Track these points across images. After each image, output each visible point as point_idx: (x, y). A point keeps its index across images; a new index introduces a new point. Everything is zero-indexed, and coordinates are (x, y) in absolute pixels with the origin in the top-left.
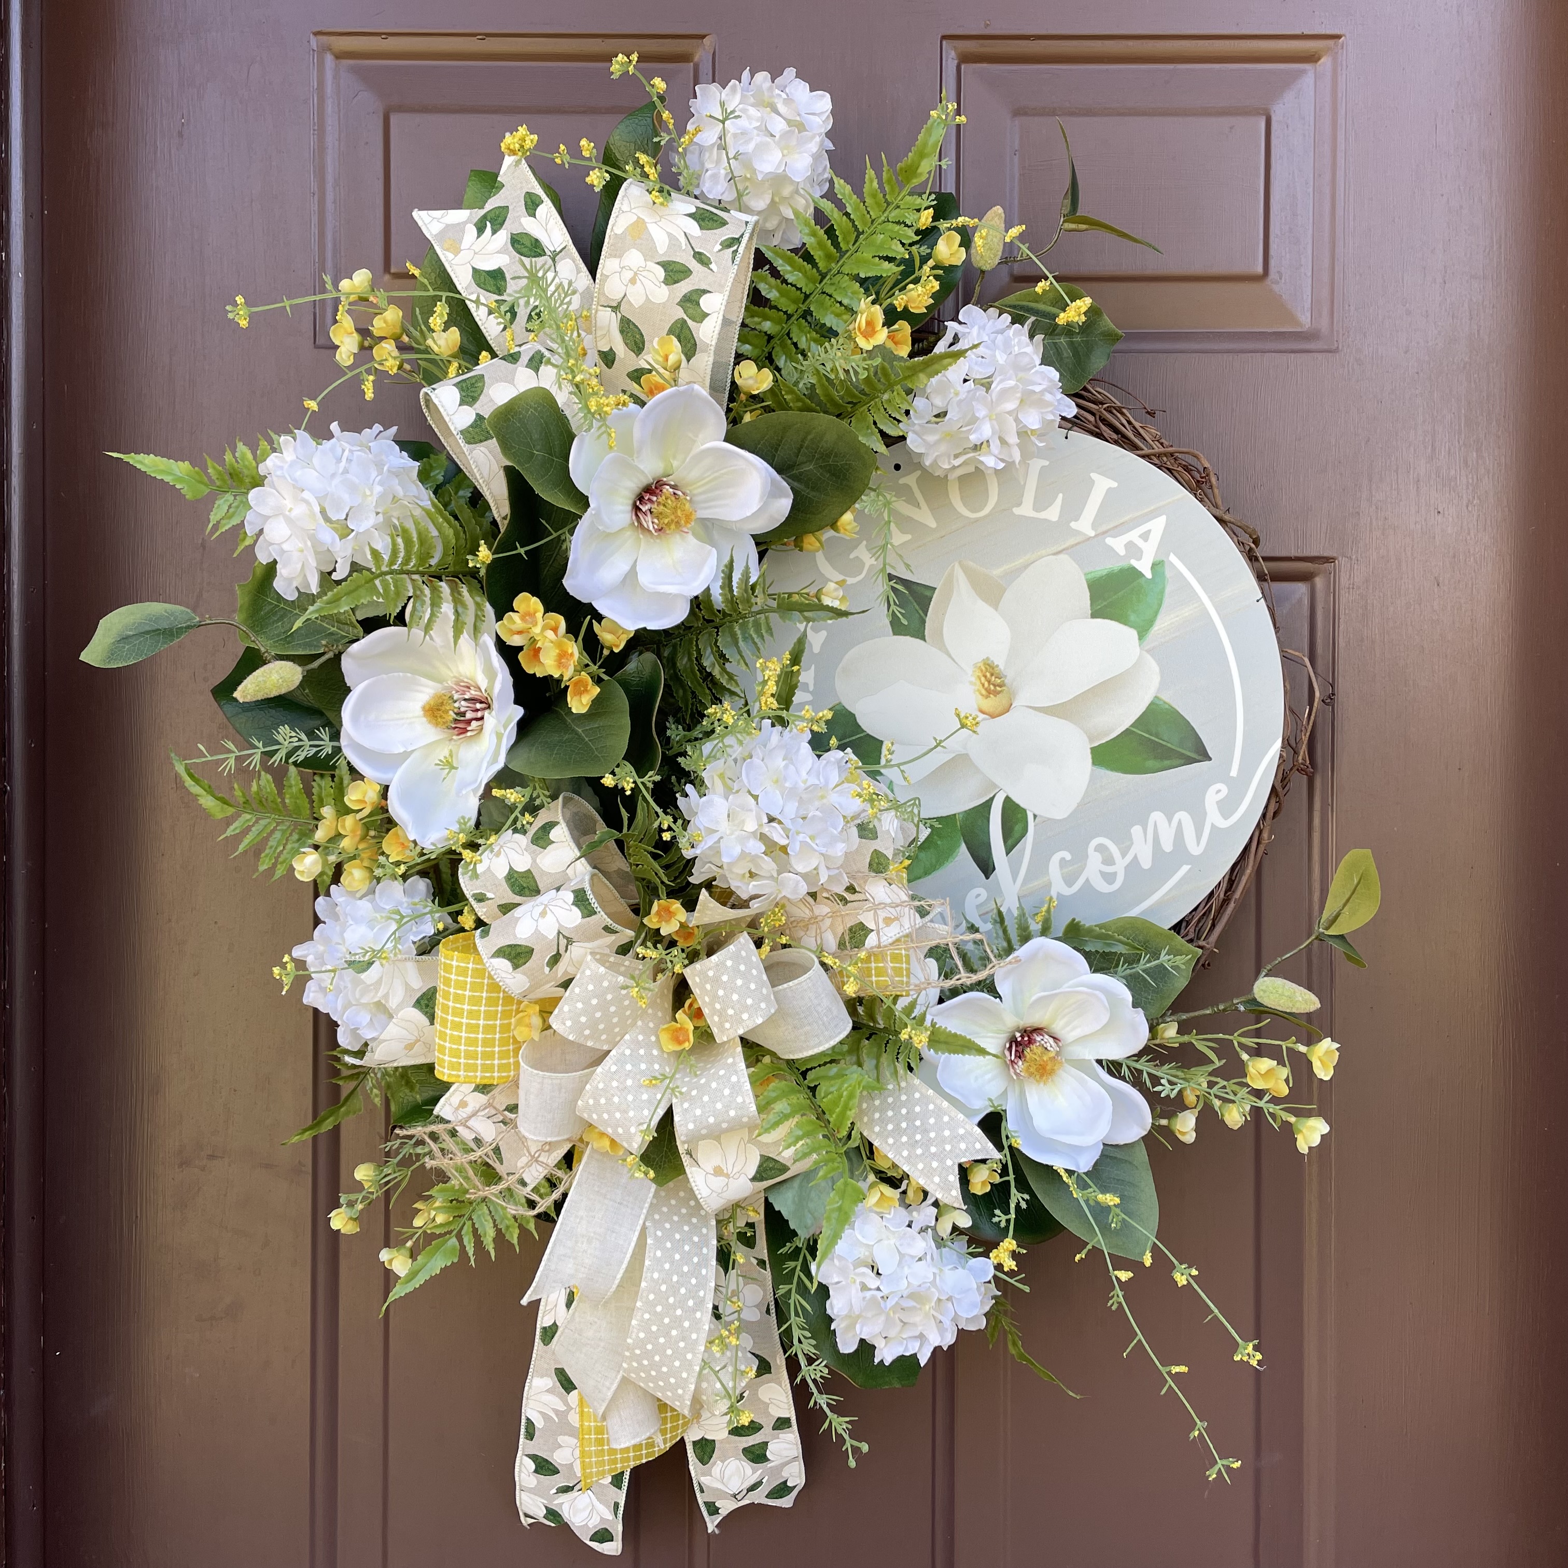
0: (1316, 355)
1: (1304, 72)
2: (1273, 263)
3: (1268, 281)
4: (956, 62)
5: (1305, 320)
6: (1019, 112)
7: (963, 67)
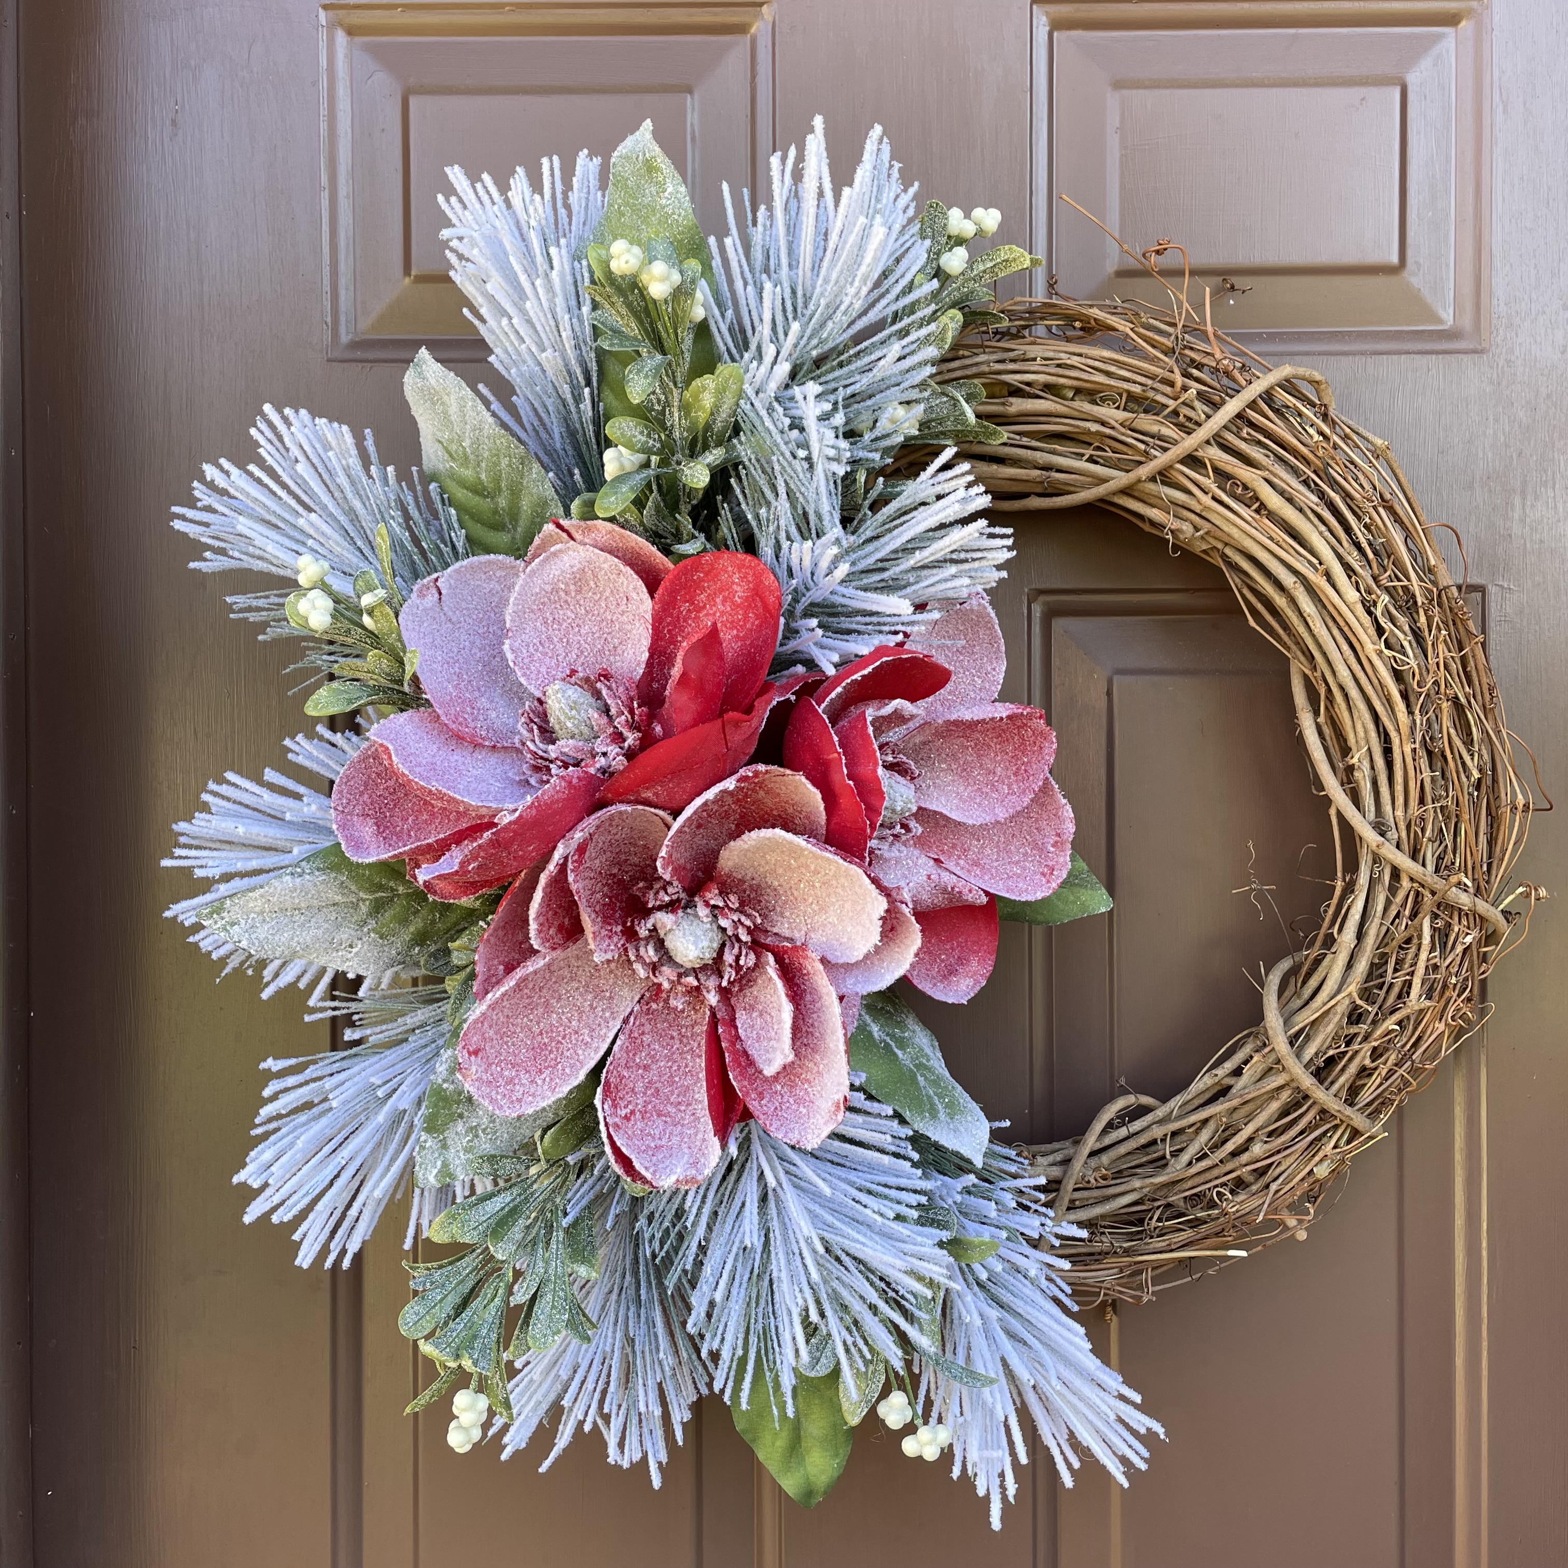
0: (1460, 356)
1: (1440, 37)
2: (1410, 252)
3: (1405, 274)
4: (1047, 28)
5: (1448, 317)
6: (1118, 85)
7: (1055, 34)
